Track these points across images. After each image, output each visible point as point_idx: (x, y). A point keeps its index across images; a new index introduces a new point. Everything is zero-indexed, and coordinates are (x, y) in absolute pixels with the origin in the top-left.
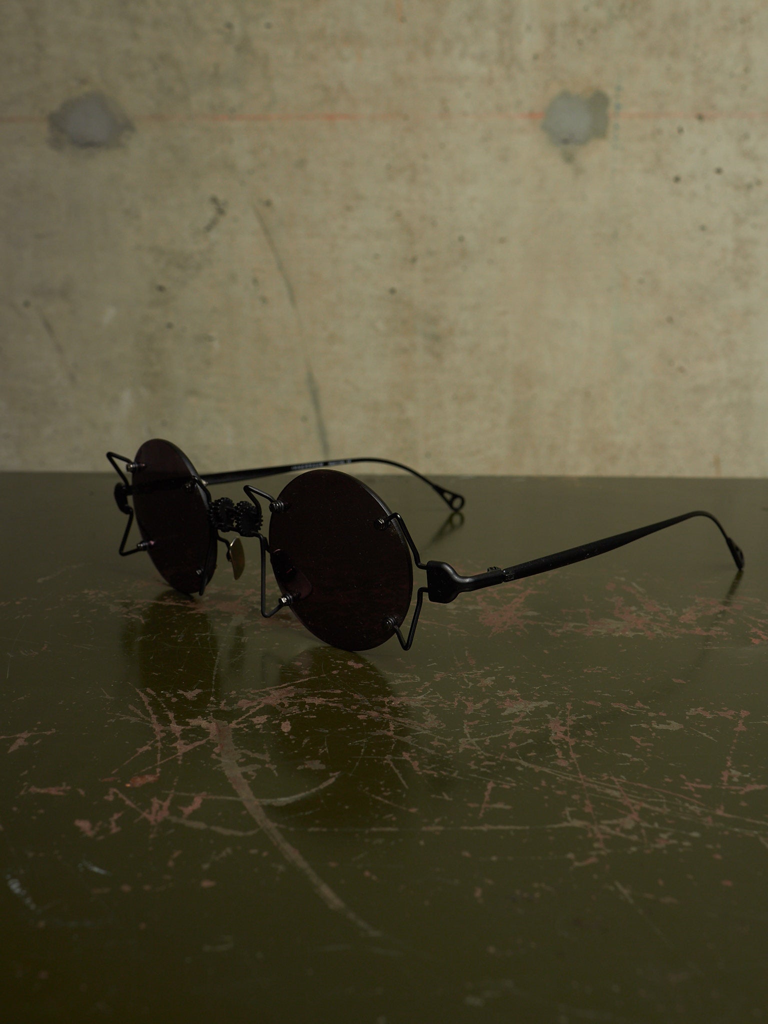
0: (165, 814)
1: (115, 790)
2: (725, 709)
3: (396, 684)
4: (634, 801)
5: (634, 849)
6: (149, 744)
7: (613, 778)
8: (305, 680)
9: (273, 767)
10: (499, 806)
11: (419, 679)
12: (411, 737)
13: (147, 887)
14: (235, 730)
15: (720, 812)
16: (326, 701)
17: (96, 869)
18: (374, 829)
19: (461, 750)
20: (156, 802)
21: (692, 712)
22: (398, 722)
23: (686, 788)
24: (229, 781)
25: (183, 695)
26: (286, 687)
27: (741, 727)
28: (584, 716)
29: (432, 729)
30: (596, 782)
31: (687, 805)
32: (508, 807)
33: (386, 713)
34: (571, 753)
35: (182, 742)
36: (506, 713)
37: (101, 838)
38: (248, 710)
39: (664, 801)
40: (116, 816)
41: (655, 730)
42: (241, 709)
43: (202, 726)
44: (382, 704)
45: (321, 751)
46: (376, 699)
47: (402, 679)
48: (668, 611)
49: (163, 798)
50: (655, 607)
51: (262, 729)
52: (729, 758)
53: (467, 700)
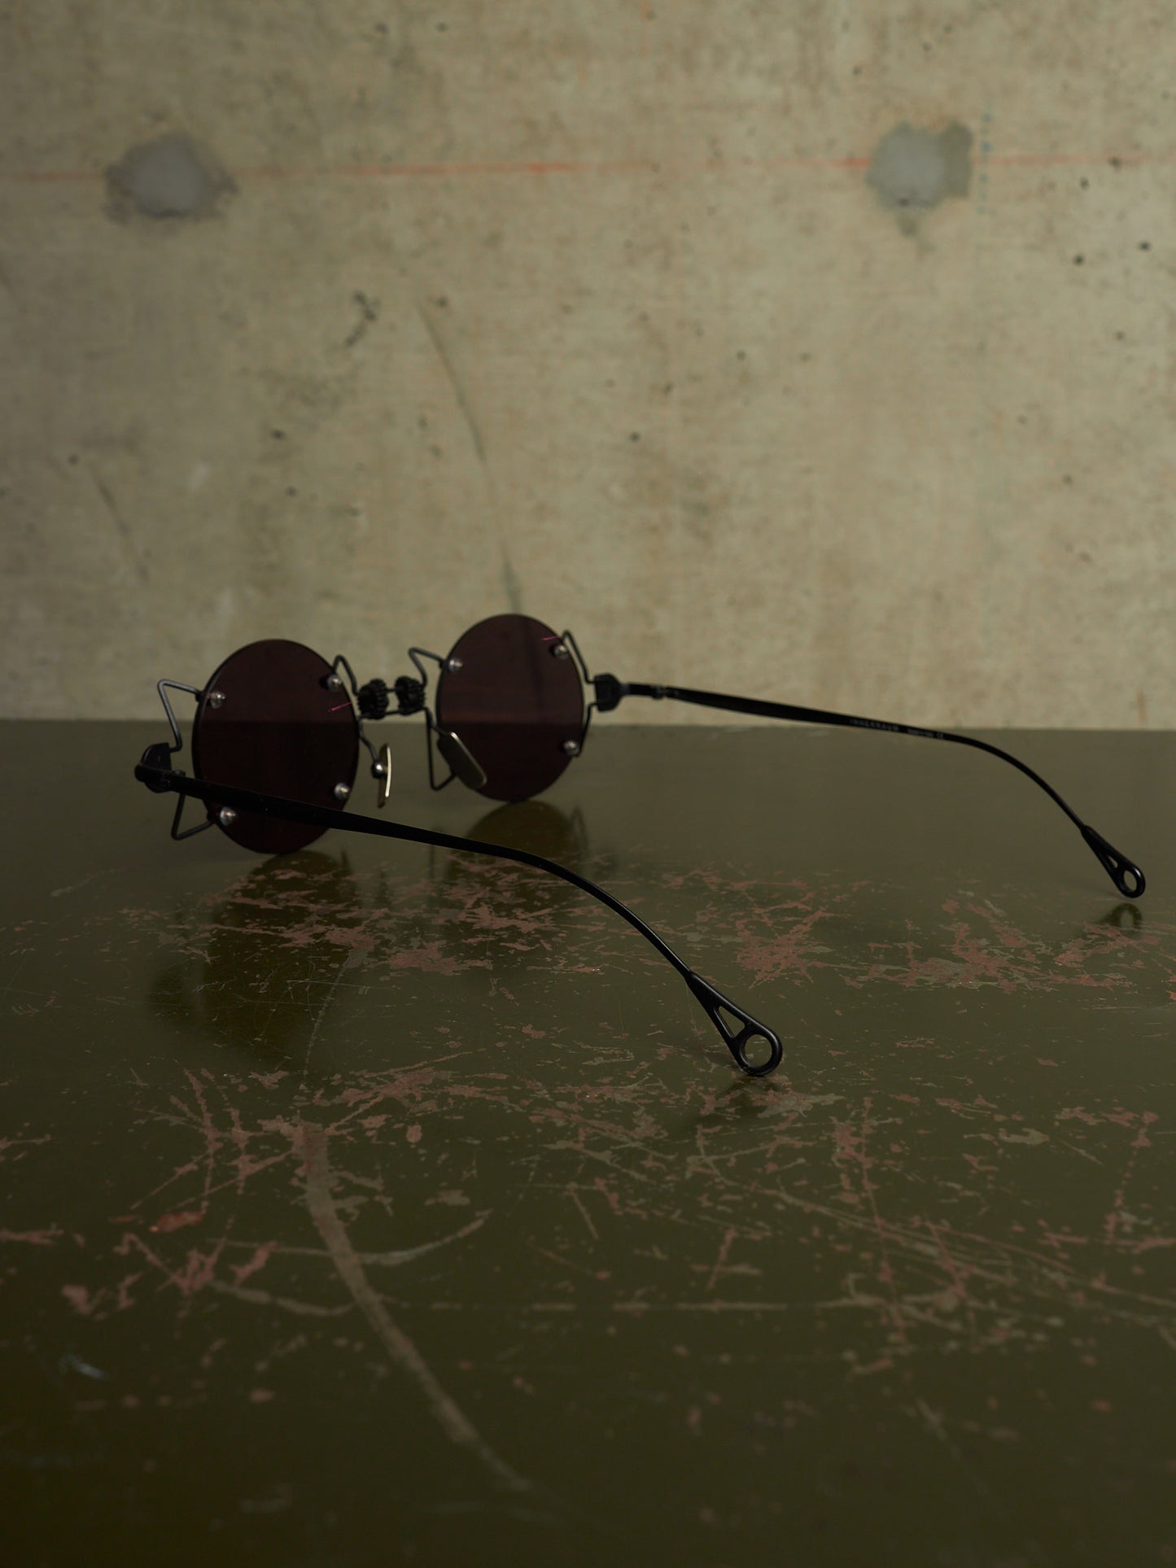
0: (207, 1276)
1: (133, 1237)
2: (1119, 1109)
3: (596, 1064)
4: (959, 1264)
5: (953, 1345)
6: (196, 1161)
7: (929, 1224)
8: (453, 1056)
9: (387, 1201)
10: (742, 1269)
11: (633, 1057)
12: (611, 1152)
13: (164, 1401)
14: (333, 1139)
15: (1097, 1284)
16: (481, 1092)
17: (87, 1370)
18: (538, 1307)
19: (688, 1175)
21: (1066, 1114)
22: (593, 1127)
23: (1046, 1242)
24: (315, 1223)
25: (256, 1080)
26: (421, 1068)
27: (1142, 1141)
28: (890, 1120)
29: (646, 1140)
30: (901, 1230)
31: (1045, 1271)
32: (755, 1272)
33: (575, 1113)
34: (866, 1183)
35: (248, 1158)
36: (766, 1114)
37: (101, 1316)
38: (356, 1106)
39: (1009, 1263)
40: (129, 1280)
41: (1003, 1144)
42: (347, 1104)
43: (282, 1131)
44: (569, 1098)
45: (466, 1175)
46: (561, 1090)
47: (606, 1057)
48: (1038, 946)
49: (207, 1250)
50: (1019, 939)
51: (375, 1138)
52: (1119, 1192)
53: (706, 1092)
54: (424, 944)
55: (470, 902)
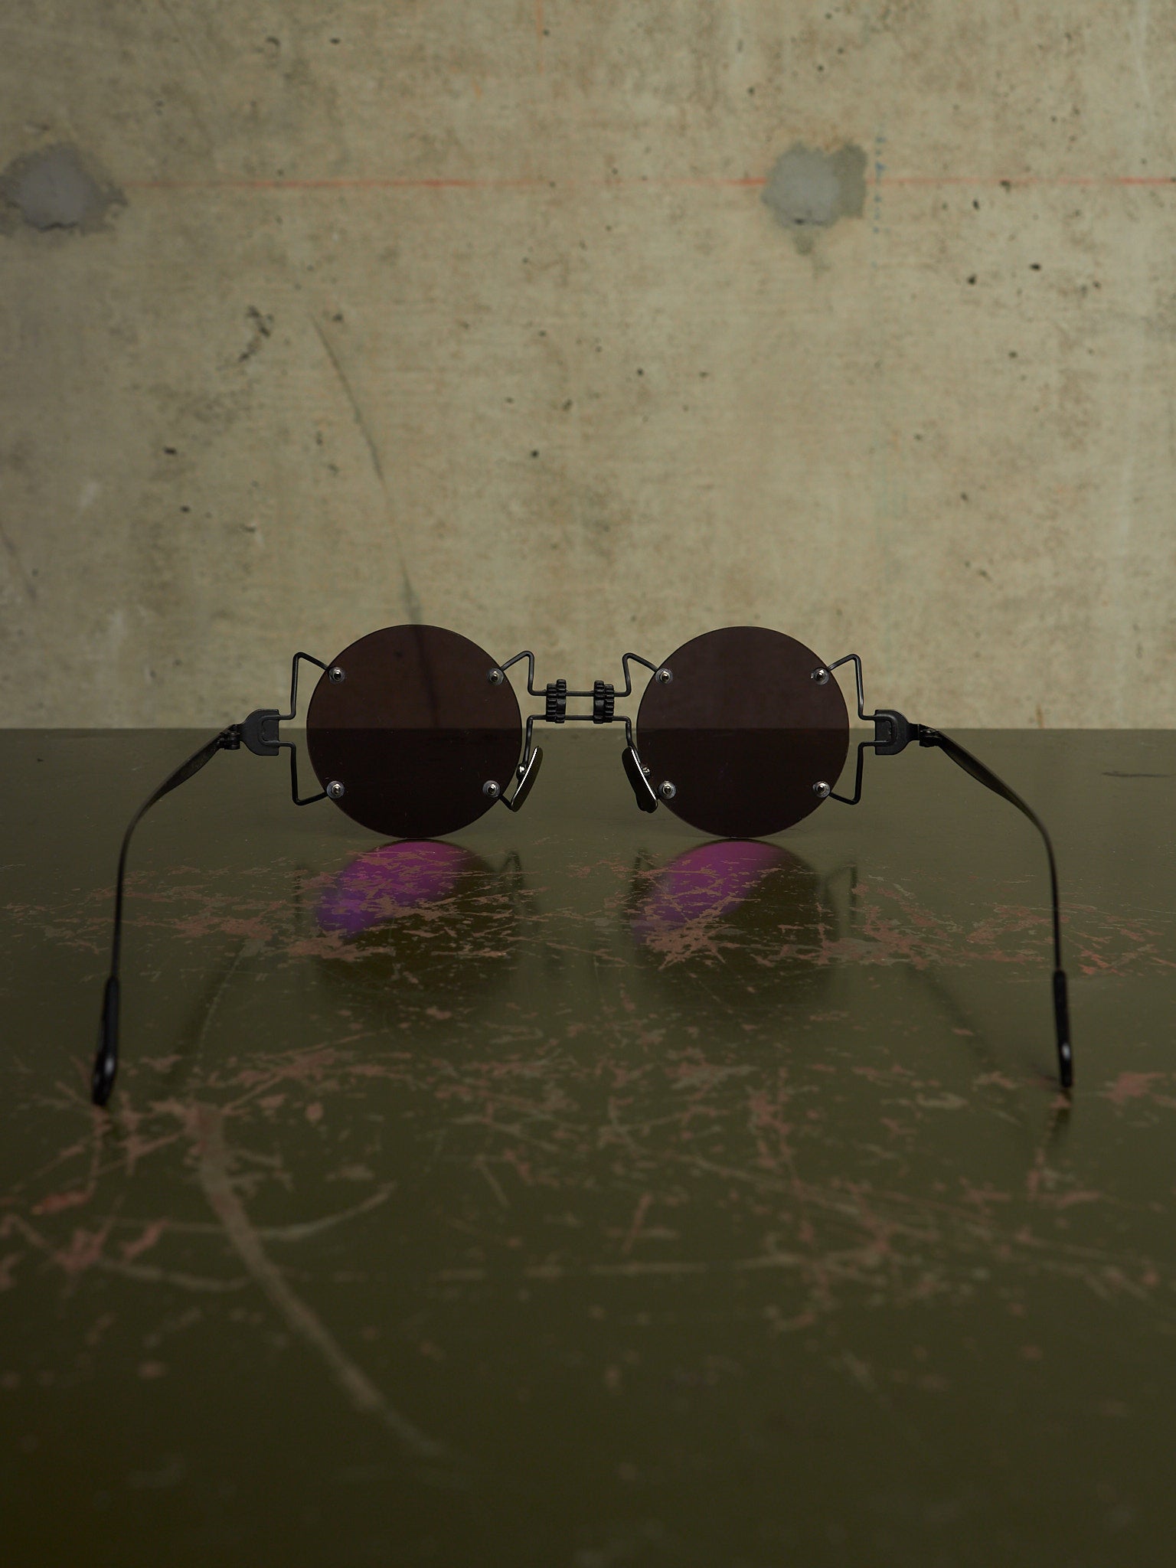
0: (94, 1255)
1: (14, 1218)
3: (503, 1042)
4: (881, 1222)
5: (877, 1299)
6: (82, 1143)
7: (849, 1185)
8: (354, 1038)
9: (286, 1177)
10: (658, 1232)
11: (542, 1035)
12: (520, 1125)
14: (228, 1119)
16: (385, 1071)
18: (446, 1274)
19: (601, 1145)
21: (983, 1079)
22: (501, 1102)
23: (968, 1199)
24: (210, 1201)
25: (147, 1064)
26: (321, 1049)
28: (806, 1088)
29: (556, 1112)
30: (821, 1192)
31: (968, 1226)
32: (671, 1235)
33: (483, 1089)
34: (783, 1147)
35: (138, 1139)
36: (679, 1085)
38: (253, 1087)
39: (931, 1220)
40: (10, 1260)
41: (921, 1108)
42: (243, 1085)
43: (174, 1113)
44: (476, 1074)
45: (369, 1150)
46: (467, 1067)
47: (514, 1035)
48: (949, 925)
49: (94, 1229)
50: (930, 920)
51: (273, 1117)
52: (1039, 1150)
53: (617, 1066)
54: (324, 932)
55: (371, 893)
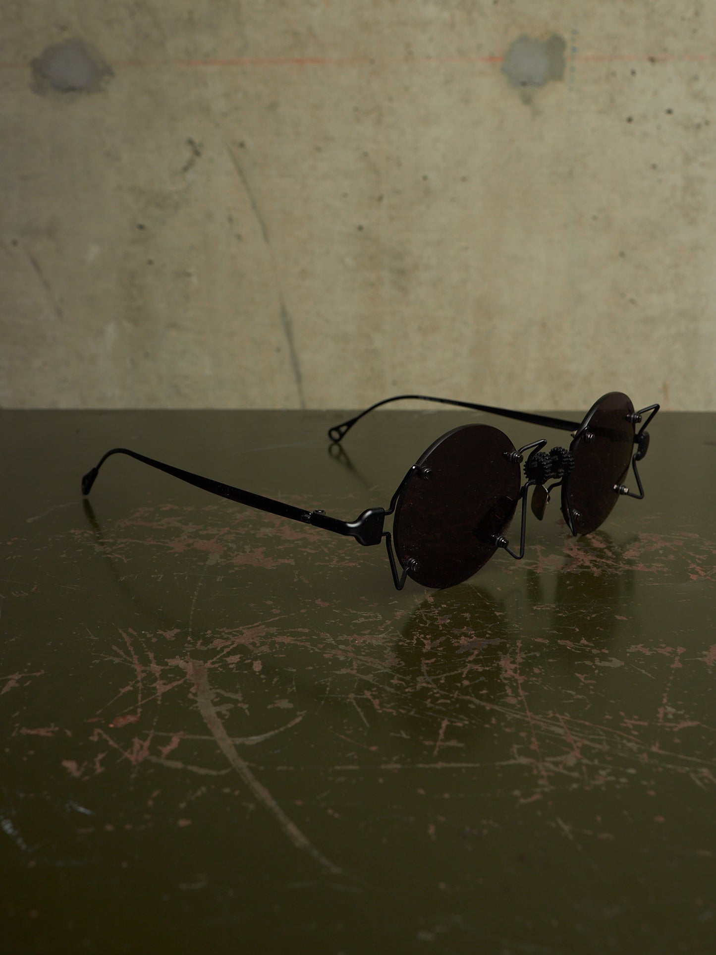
0: (145, 754)
1: (99, 731)
2: (663, 645)
3: (359, 622)
4: (576, 738)
5: (575, 786)
6: (131, 685)
7: (558, 715)
8: (276, 619)
9: (245, 706)
10: (453, 743)
11: (381, 617)
12: (372, 675)
13: (128, 827)
14: (210, 669)
15: (654, 749)
16: (294, 640)
17: (82, 810)
18: (338, 768)
20: (137, 742)
21: (633, 649)
22: (361, 660)
23: (625, 725)
24: (205, 721)
26: (258, 626)
27: (677, 664)
28: (532, 654)
30: (542, 719)
31: (625, 742)
32: (461, 745)
33: (350, 652)
34: (520, 691)
35: (162, 682)
36: (460, 651)
37: (87, 778)
38: (222, 650)
39: (604, 738)
40: (100, 756)
41: (597, 667)
42: (216, 648)
43: (180, 666)
44: (346, 643)
45: (289, 690)
46: (340, 638)
47: (366, 617)
49: (144, 738)
50: (602, 543)
51: (235, 669)
52: (665, 695)
53: (425, 638)
54: (253, 549)
